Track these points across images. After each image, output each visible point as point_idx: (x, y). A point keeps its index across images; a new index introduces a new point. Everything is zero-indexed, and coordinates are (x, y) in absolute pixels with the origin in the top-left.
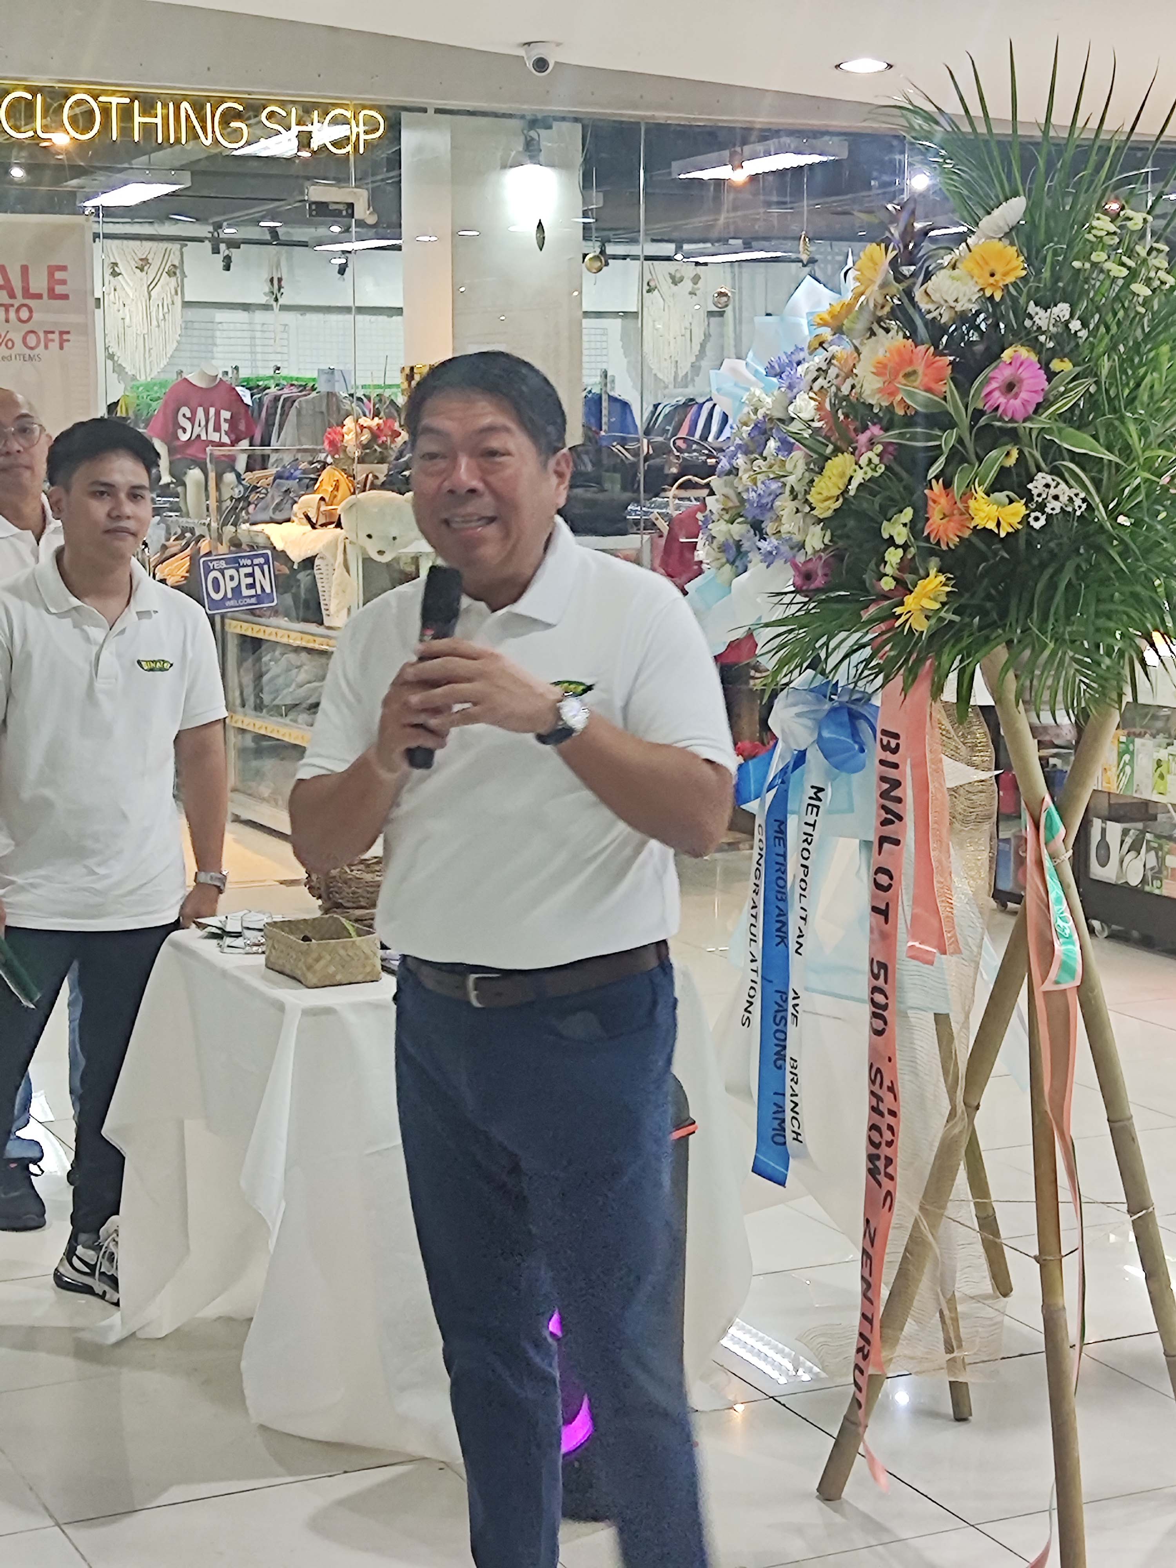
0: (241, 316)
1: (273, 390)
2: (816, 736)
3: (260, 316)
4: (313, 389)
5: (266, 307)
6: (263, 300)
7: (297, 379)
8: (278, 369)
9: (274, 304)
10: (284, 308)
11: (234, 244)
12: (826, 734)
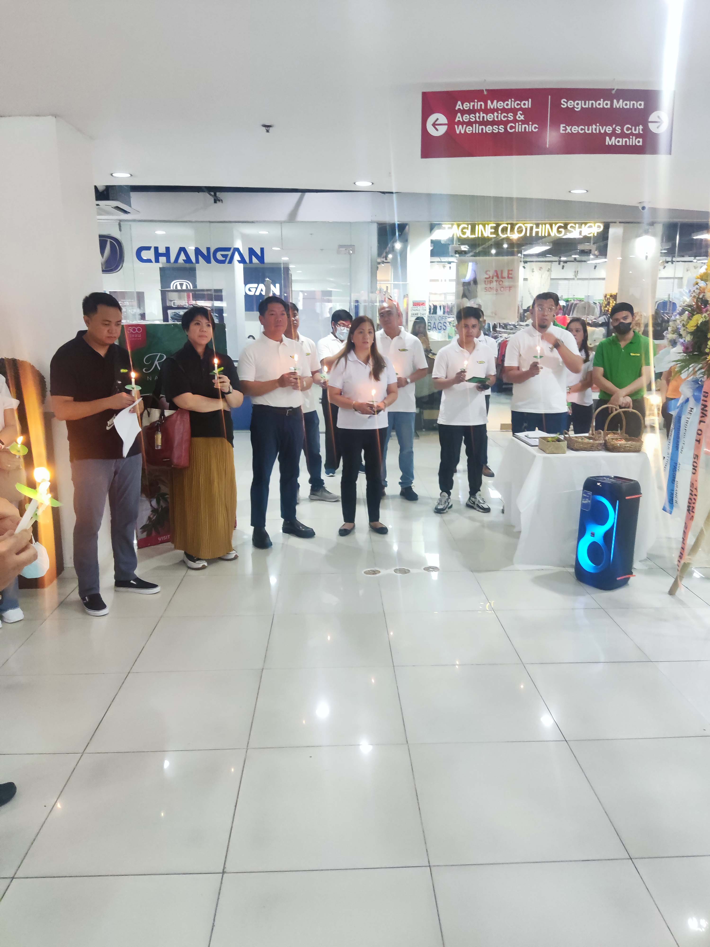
0: (566, 282)
1: (572, 301)
2: (692, 394)
3: (571, 282)
4: (583, 301)
5: (573, 279)
6: (572, 277)
7: (579, 298)
8: (574, 295)
9: (575, 278)
10: (579, 279)
11: (566, 262)
12: (695, 394)
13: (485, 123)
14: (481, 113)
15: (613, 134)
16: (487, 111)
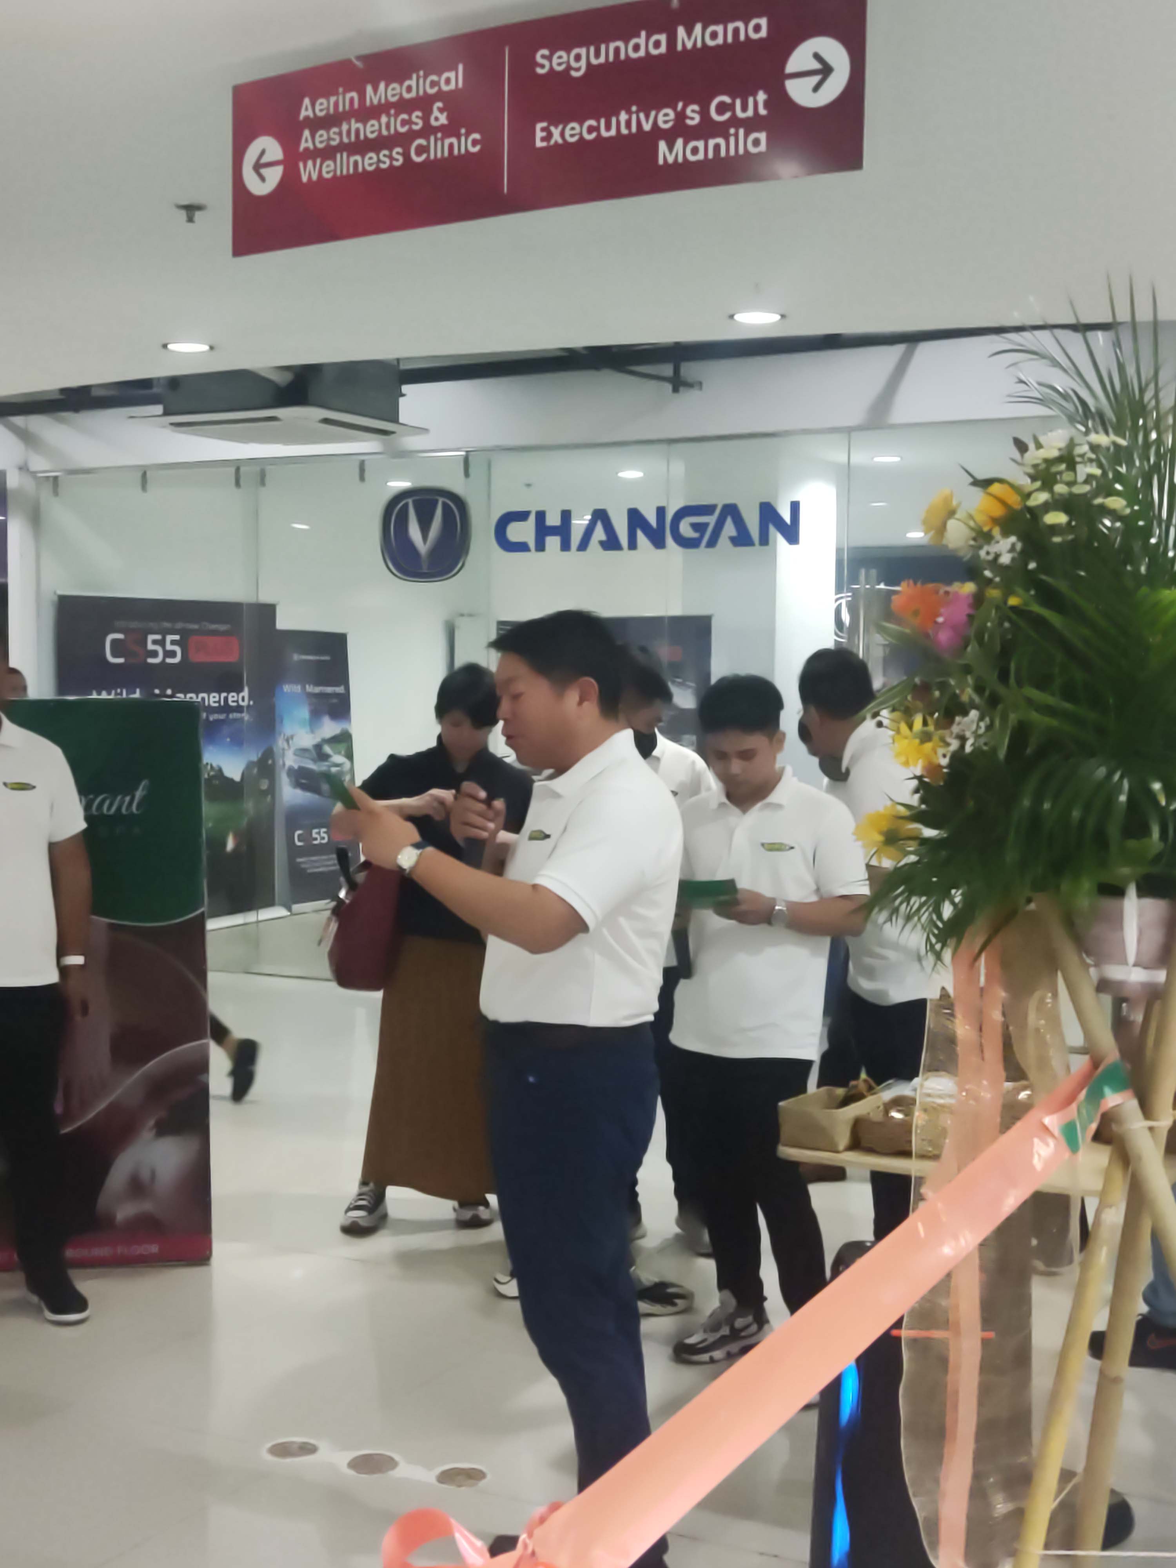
13: (361, 146)
14: (353, 121)
15: (680, 130)
16: (367, 113)
